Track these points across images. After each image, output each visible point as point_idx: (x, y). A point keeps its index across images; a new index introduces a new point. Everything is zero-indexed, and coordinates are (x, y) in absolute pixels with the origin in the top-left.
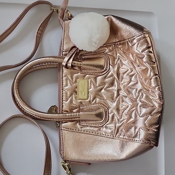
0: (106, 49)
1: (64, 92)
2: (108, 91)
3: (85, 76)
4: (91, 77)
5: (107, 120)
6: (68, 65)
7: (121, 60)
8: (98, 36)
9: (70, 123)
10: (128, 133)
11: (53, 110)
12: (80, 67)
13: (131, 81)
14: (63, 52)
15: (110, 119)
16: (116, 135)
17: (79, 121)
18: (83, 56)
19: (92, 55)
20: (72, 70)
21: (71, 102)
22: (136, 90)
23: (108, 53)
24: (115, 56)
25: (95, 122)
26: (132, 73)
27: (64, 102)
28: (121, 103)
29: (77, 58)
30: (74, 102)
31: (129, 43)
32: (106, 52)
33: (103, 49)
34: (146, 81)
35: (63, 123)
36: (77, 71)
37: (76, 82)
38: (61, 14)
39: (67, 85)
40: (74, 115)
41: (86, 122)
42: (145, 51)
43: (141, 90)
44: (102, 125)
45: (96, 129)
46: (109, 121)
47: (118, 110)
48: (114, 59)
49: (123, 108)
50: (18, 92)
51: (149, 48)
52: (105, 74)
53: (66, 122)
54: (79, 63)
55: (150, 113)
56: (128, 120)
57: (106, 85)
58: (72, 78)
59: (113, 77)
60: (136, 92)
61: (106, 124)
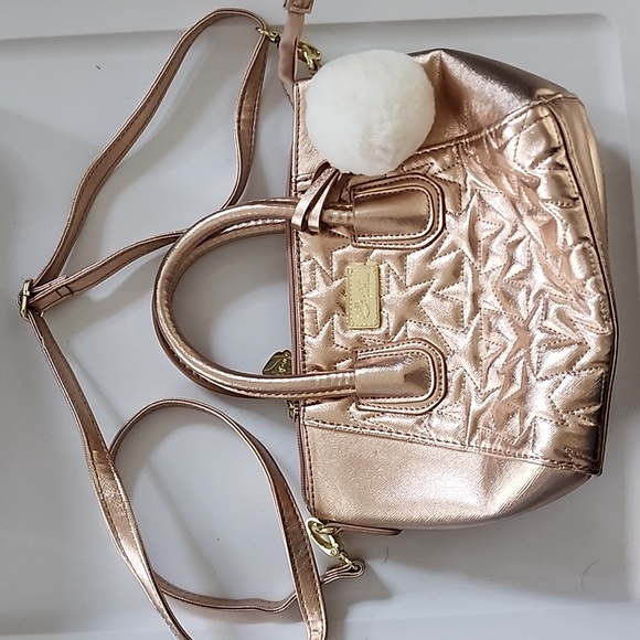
0: (433, 161)
1: (305, 307)
2: (443, 298)
3: (368, 254)
4: (388, 256)
5: (443, 392)
6: (311, 223)
7: (480, 195)
8: (389, 128)
9: (327, 404)
10: (502, 434)
11: (279, 365)
12: (350, 228)
13: (511, 261)
14: (296, 182)
15: (452, 389)
16: (470, 440)
17: (356, 398)
18: (360, 190)
19: (386, 185)
20: (327, 240)
21: (329, 339)
22: (528, 294)
23: (439, 175)
24: (461, 182)
25: (405, 400)
26: (517, 236)
27: (307, 339)
28: (484, 336)
29: (340, 199)
30: (338, 340)
31: (491, 140)
32: (432, 171)
33: (421, 162)
34: (557, 261)
35: (309, 405)
36: (343, 240)
37: (341, 274)
38: (284, 61)
39: (313, 286)
40: (344, 379)
41: (378, 400)
42: (541, 165)
43: (542, 291)
44: (427, 409)
45: (410, 421)
46: (450, 394)
47: (476, 359)
48: (460, 191)
49: (490, 352)
50: (167, 316)
51: (553, 151)
52: (431, 243)
53: (317, 403)
54: (345, 214)
55: (569, 366)
56: (505, 389)
57: (437, 280)
58: (328, 263)
59: (458, 251)
60: (528, 300)
61: (440, 406)
